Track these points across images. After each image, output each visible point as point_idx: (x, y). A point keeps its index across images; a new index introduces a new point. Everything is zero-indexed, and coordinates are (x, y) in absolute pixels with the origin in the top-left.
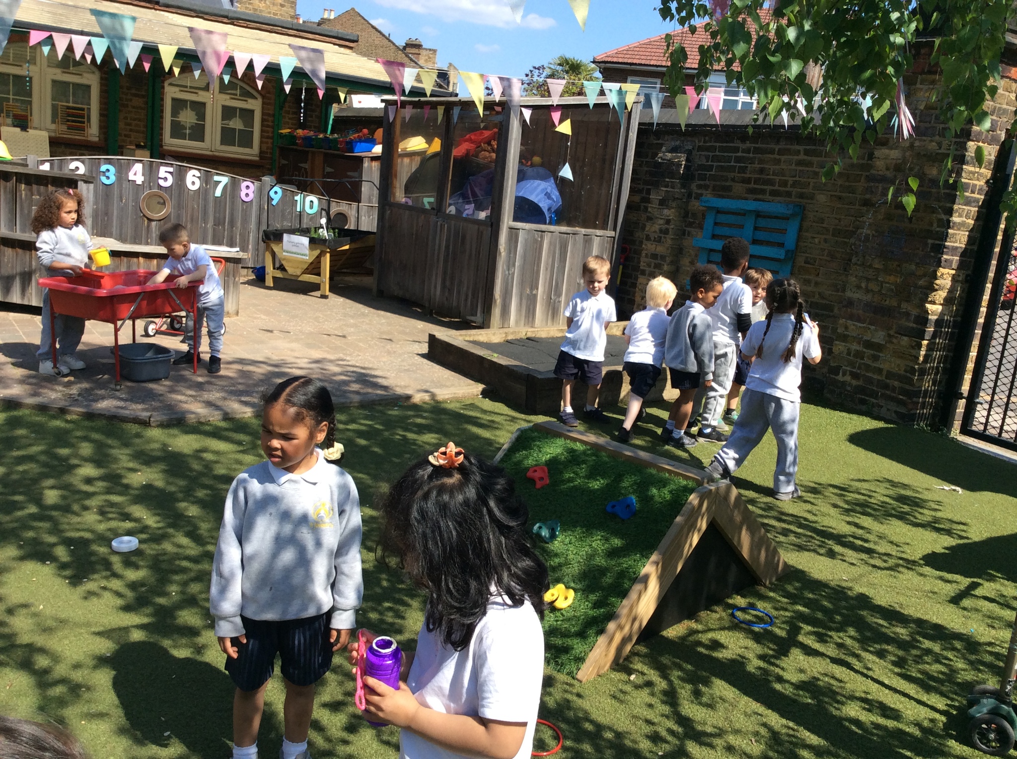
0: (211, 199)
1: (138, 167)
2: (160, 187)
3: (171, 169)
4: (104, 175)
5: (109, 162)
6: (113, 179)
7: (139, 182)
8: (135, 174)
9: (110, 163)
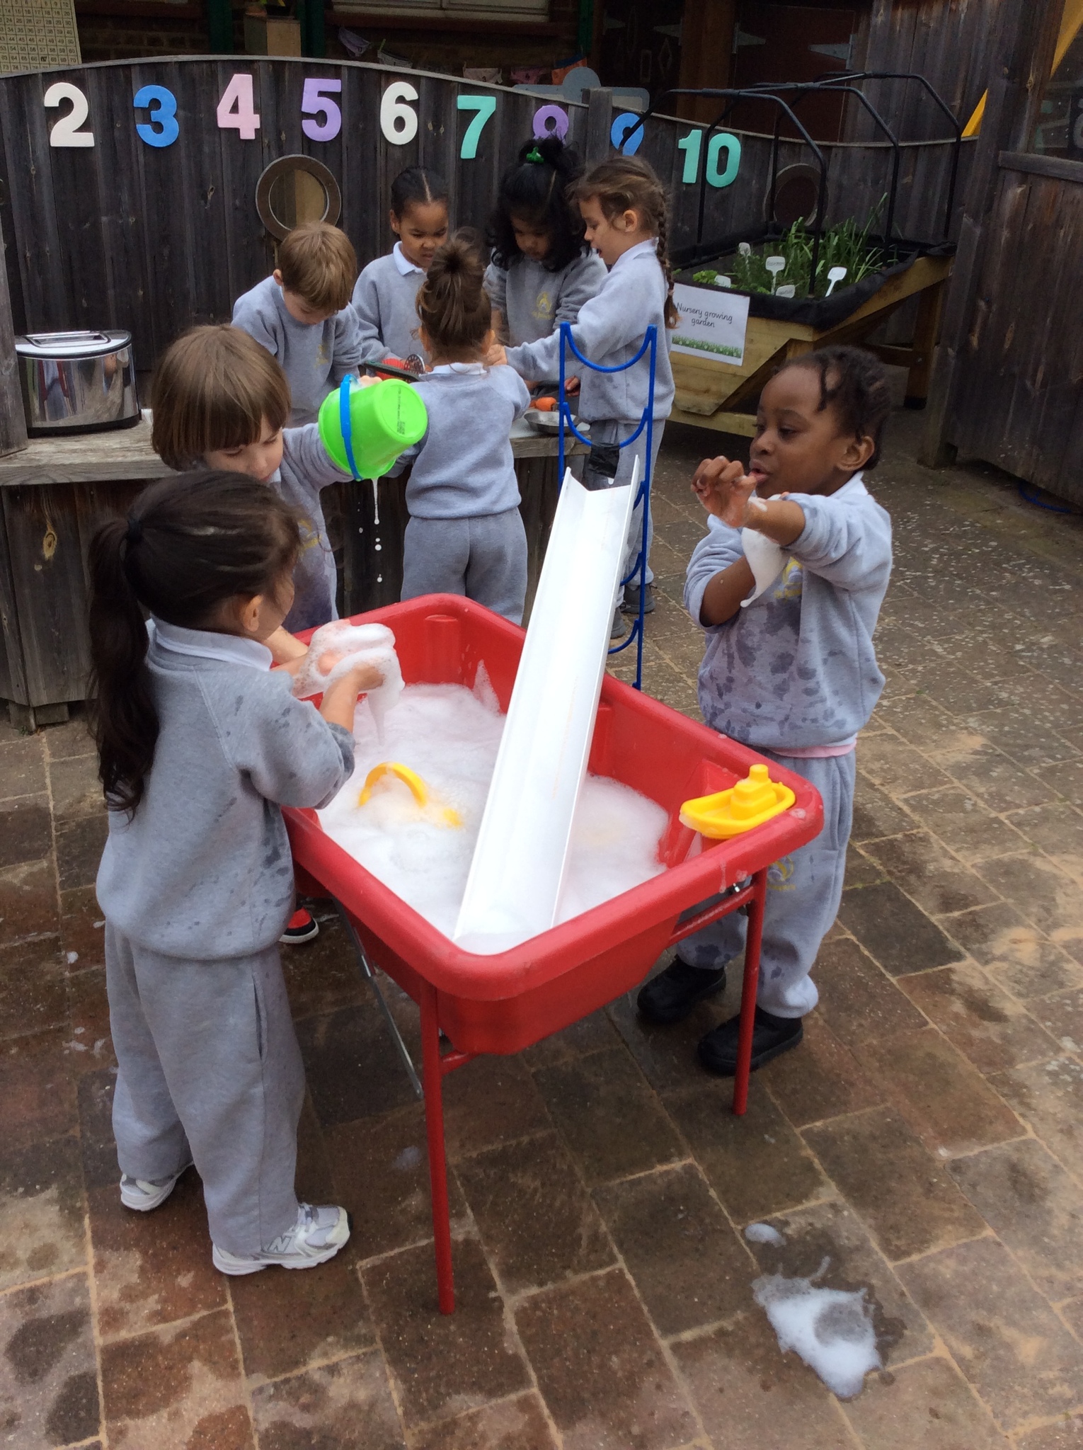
0: (451, 168)
1: (241, 87)
2: (309, 144)
3: (334, 85)
4: (147, 120)
5: (157, 75)
6: (172, 129)
7: (248, 133)
8: (235, 109)
9: (159, 81)
